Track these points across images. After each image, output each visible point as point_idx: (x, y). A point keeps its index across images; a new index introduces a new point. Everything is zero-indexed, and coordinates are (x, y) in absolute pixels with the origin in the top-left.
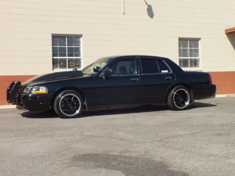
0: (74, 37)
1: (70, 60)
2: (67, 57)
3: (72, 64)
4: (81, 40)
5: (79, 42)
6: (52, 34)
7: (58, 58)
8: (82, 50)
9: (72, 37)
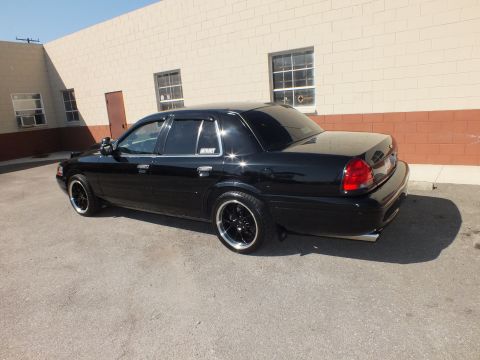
0: (303, 52)
1: (297, 93)
2: (293, 89)
3: (301, 99)
4: (315, 55)
5: (311, 60)
6: (270, 55)
7: (284, 89)
8: (315, 74)
9: (300, 54)
